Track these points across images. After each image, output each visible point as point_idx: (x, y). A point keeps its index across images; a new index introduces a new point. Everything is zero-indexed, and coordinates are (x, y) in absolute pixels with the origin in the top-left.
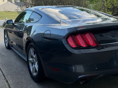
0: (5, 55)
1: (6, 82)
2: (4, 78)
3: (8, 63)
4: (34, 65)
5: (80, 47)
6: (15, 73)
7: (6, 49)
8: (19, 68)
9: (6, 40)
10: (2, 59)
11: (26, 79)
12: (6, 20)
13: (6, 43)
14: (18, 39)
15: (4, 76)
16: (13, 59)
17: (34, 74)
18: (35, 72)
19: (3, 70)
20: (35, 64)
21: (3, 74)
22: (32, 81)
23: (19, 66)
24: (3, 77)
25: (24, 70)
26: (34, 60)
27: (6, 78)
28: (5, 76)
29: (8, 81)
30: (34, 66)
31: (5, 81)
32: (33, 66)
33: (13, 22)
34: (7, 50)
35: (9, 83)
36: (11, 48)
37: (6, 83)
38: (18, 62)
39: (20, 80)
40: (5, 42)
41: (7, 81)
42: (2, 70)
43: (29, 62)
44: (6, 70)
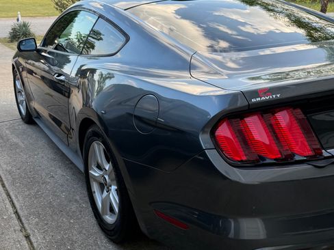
0: (21, 144)
1: (24, 238)
2: (18, 228)
3: (30, 172)
4: (105, 191)
5: (258, 161)
6: (50, 207)
7: (22, 123)
8: (62, 192)
9: (21, 95)
10: (11, 157)
11: (84, 232)
12: (18, 20)
13: (20, 106)
14: (52, 96)
15: (19, 218)
16: (43, 157)
17: (107, 217)
18: (109, 212)
19: (16, 197)
20: (108, 188)
21: (16, 213)
22: (103, 237)
23: (62, 185)
24: (16, 222)
25: (78, 198)
26: (107, 177)
27: (26, 225)
28: (23, 219)
29: (31, 237)
30: (105, 193)
31: (21, 236)
32: (102, 193)
33: (38, 45)
34: (25, 126)
35: (35, 245)
36: (37, 121)
37: (25, 243)
38: (59, 171)
39: (65, 234)
40: (19, 101)
41: (27, 237)
42: (13, 197)
43: (91, 180)
44: (24, 199)
